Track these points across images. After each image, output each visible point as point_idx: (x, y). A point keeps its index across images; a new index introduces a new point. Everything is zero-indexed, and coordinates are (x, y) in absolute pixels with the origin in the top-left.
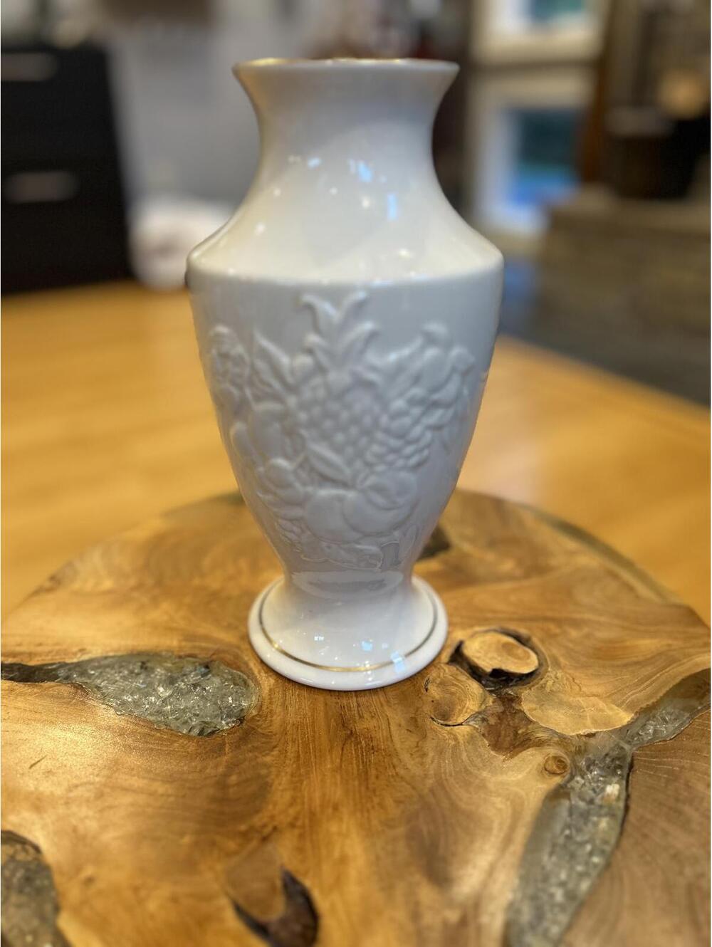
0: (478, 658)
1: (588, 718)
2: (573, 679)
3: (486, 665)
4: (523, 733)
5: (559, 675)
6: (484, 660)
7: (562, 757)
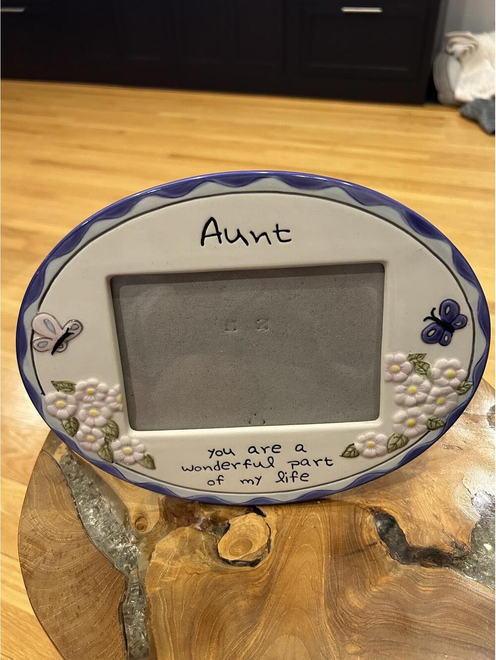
0: (243, 519)
1: (162, 563)
2: (199, 574)
3: (235, 522)
4: (173, 520)
5: (206, 566)
6: (240, 522)
7: (145, 530)
